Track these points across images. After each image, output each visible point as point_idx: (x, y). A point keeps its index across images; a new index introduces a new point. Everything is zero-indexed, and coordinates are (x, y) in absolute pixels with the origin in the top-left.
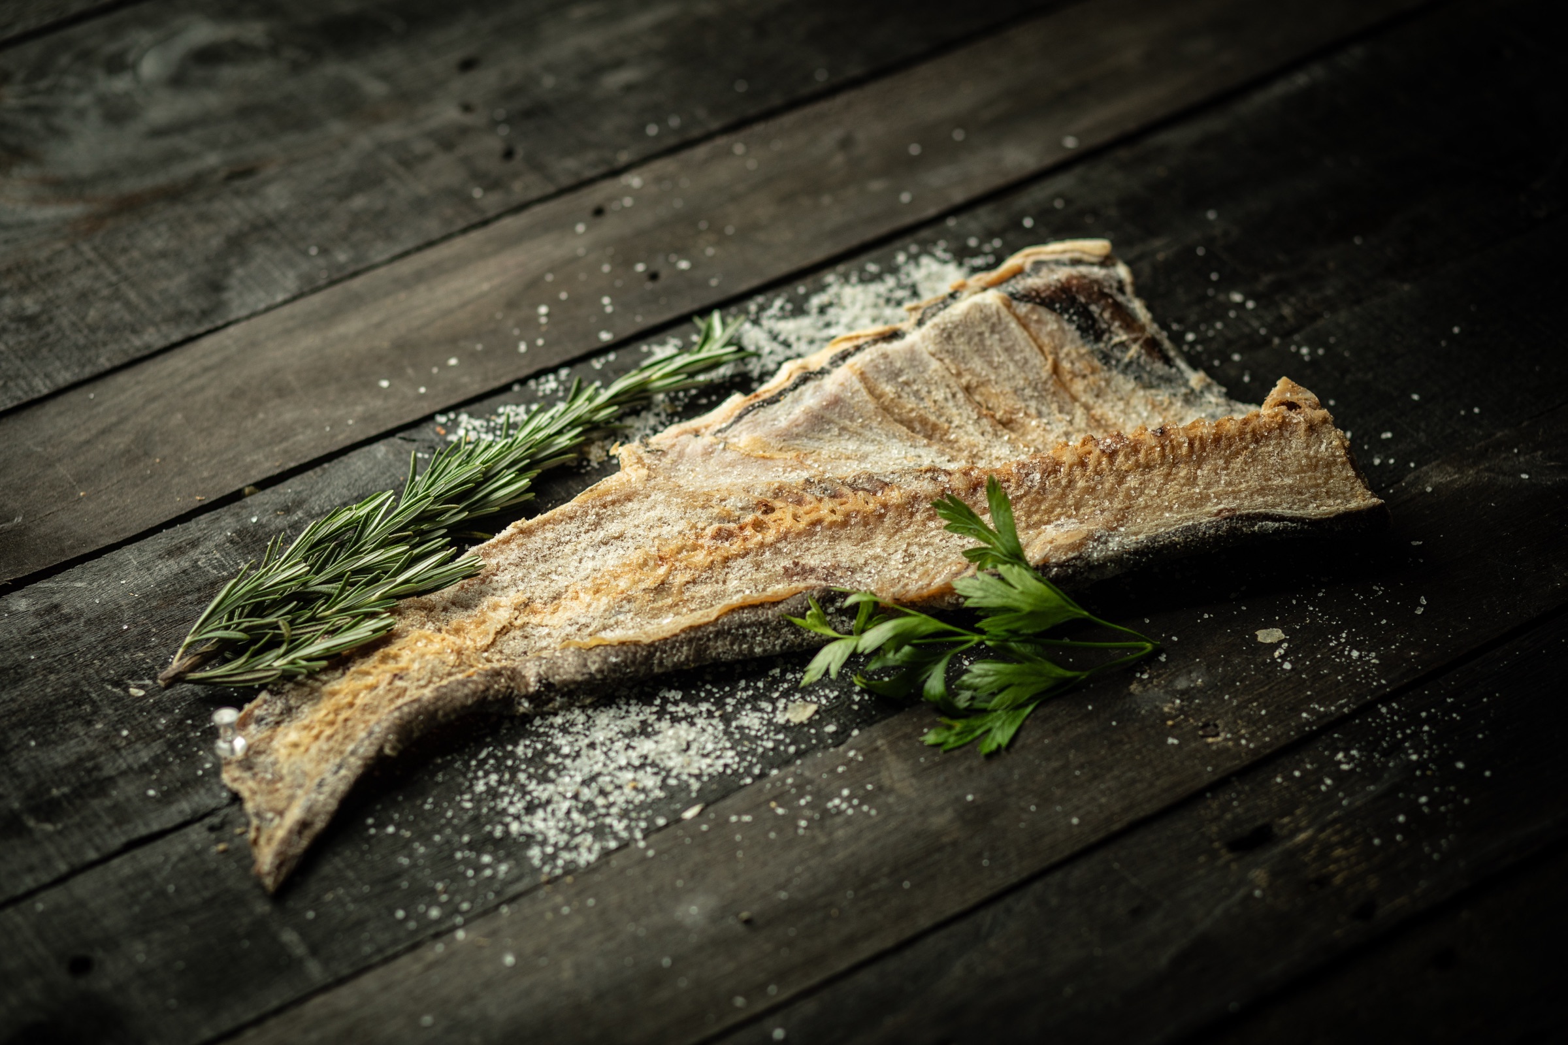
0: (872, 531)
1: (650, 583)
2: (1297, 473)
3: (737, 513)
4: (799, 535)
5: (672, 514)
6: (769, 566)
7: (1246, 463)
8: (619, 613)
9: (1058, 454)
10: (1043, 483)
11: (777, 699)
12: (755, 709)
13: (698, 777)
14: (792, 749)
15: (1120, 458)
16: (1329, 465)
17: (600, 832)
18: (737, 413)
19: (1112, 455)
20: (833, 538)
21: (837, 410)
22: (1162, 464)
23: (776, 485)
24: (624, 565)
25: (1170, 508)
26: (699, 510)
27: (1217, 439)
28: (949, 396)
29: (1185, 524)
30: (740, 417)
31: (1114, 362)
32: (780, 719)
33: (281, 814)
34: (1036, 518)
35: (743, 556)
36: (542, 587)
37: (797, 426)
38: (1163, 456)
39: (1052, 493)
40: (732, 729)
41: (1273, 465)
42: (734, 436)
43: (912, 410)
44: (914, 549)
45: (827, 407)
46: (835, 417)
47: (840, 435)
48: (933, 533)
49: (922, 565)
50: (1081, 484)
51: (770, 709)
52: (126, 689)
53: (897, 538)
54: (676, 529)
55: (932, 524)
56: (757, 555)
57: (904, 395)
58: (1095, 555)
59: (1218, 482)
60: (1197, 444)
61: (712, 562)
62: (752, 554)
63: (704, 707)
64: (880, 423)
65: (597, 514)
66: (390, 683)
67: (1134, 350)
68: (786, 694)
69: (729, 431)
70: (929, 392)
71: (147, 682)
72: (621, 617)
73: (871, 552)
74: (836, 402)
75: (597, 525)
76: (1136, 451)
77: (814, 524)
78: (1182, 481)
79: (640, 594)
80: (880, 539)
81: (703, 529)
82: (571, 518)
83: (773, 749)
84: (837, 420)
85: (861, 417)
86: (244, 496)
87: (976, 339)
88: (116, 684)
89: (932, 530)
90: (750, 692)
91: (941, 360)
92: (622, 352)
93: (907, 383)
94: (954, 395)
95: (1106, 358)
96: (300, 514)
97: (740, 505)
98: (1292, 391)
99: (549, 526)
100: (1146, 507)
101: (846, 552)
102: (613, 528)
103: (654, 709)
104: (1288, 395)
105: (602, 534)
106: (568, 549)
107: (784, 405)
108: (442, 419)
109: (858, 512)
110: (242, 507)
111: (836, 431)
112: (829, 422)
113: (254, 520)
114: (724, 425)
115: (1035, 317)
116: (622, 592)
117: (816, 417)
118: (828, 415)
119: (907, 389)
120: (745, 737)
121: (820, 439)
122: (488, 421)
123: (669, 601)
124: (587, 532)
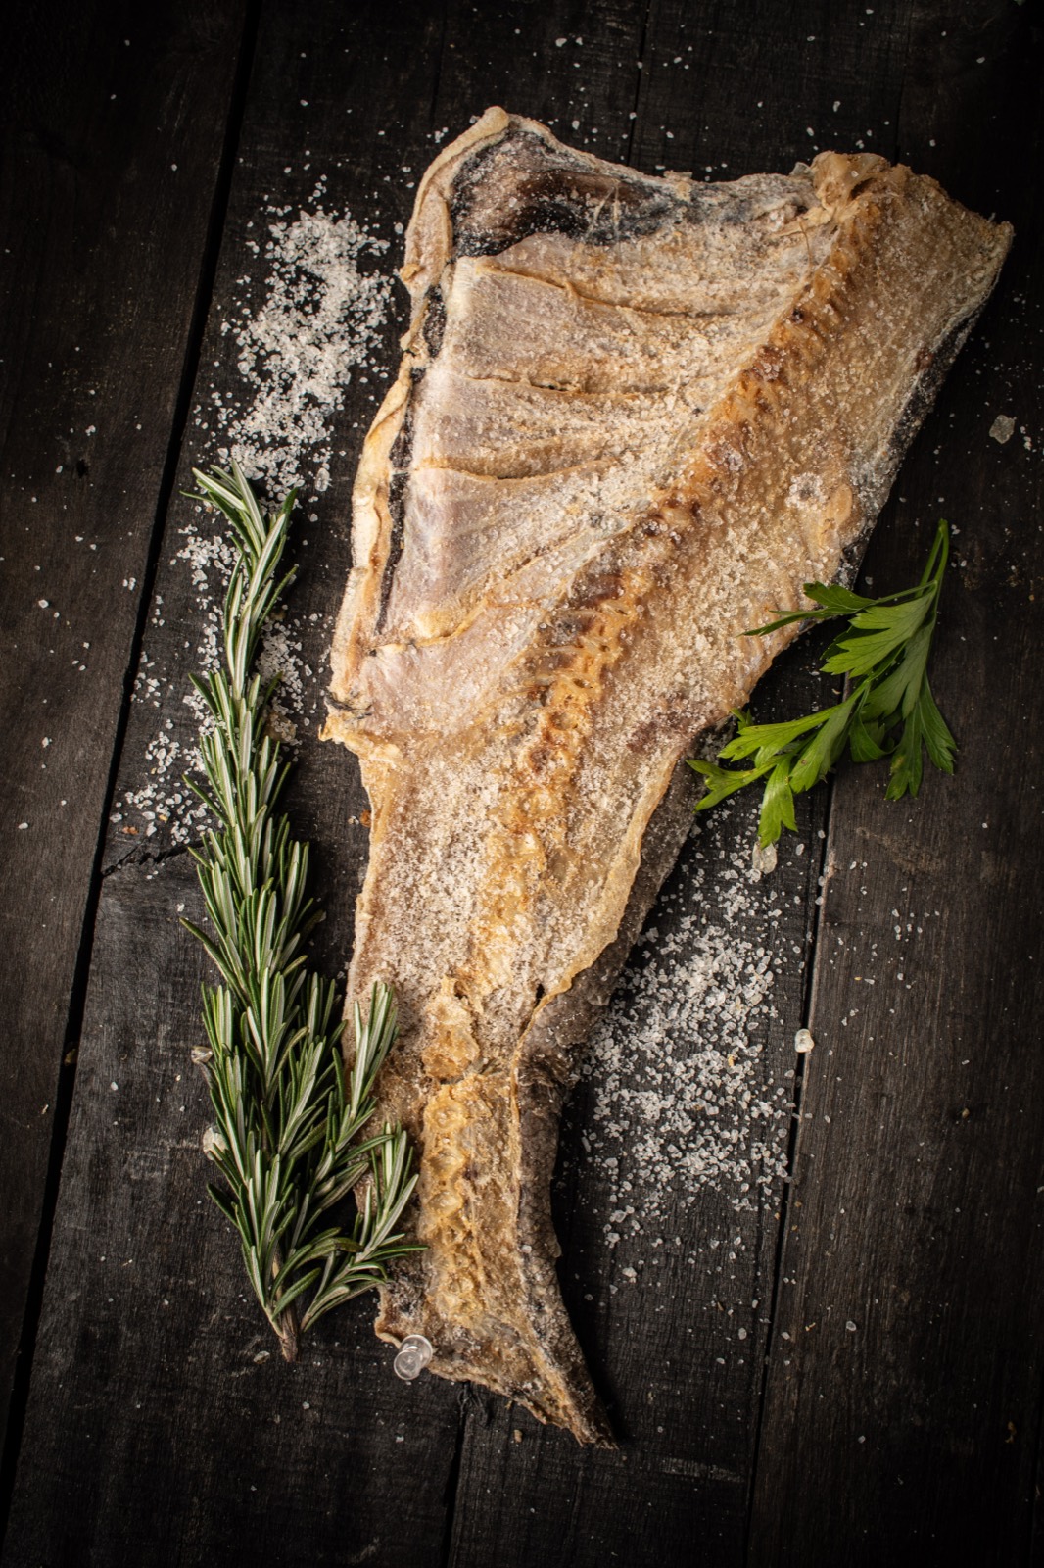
0: (652, 636)
1: (538, 866)
2: (930, 257)
3: (521, 721)
4: (603, 699)
5: (471, 775)
6: (613, 754)
7: (888, 284)
8: (545, 918)
9: (733, 414)
10: (745, 456)
11: (727, 857)
12: (727, 885)
13: (765, 1001)
14: (797, 900)
15: (791, 375)
16: (941, 221)
17: (760, 1130)
18: (377, 595)
19: (781, 378)
20: (632, 675)
21: (465, 517)
22: (829, 351)
23: (523, 661)
24: (494, 867)
25: (875, 393)
26: (489, 749)
27: (849, 279)
28: (528, 406)
29: (905, 402)
30: (386, 598)
31: (610, 236)
32: (754, 876)
33: (532, 1372)
34: (771, 498)
35: (581, 766)
36: (447, 949)
37: (450, 566)
38: (825, 341)
39: (763, 459)
40: (732, 924)
41: (909, 266)
42: (401, 621)
43: (518, 452)
44: (705, 623)
45: (456, 526)
46: (471, 526)
47: (489, 538)
48: (704, 589)
49: (729, 635)
50: (780, 430)
51: (735, 875)
52: (249, 1363)
53: (679, 623)
54: (494, 788)
55: (693, 583)
56: (591, 754)
57: (498, 444)
58: (876, 505)
59: (886, 328)
60: (839, 302)
61: (564, 797)
62: (586, 756)
63: (687, 923)
64: (509, 494)
65: (409, 834)
66: (475, 1189)
67: (616, 209)
68: (729, 846)
69: (389, 619)
70: (511, 419)
71: (258, 1338)
72: (551, 921)
73: (677, 661)
74: (459, 510)
75: (421, 846)
76: (797, 354)
77: (603, 675)
78: (859, 353)
79: (540, 885)
80: (668, 638)
81: (514, 765)
82: (391, 859)
83: (783, 915)
84: (474, 527)
85: (488, 503)
86: (74, 1066)
87: (501, 327)
88: (236, 1364)
89: (699, 589)
90: (701, 872)
91: (488, 377)
92: (160, 586)
93: (487, 430)
94: (530, 400)
95: (602, 238)
96: (141, 1042)
97: (516, 711)
98: (856, 167)
99: (383, 885)
100: (853, 406)
101: (657, 679)
102: (438, 835)
103: (653, 965)
104: (855, 174)
105: (436, 850)
106: (424, 891)
107: (411, 552)
108: (116, 818)
109: (625, 629)
110: (87, 1081)
111: (483, 540)
112: (469, 535)
113: (114, 1086)
114: (377, 615)
115: (524, 256)
116: (526, 898)
117: (457, 542)
118: (463, 530)
119: (492, 435)
120: (751, 923)
121: (478, 559)
122: (154, 778)
123: (572, 869)
124: (420, 860)
